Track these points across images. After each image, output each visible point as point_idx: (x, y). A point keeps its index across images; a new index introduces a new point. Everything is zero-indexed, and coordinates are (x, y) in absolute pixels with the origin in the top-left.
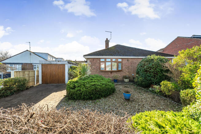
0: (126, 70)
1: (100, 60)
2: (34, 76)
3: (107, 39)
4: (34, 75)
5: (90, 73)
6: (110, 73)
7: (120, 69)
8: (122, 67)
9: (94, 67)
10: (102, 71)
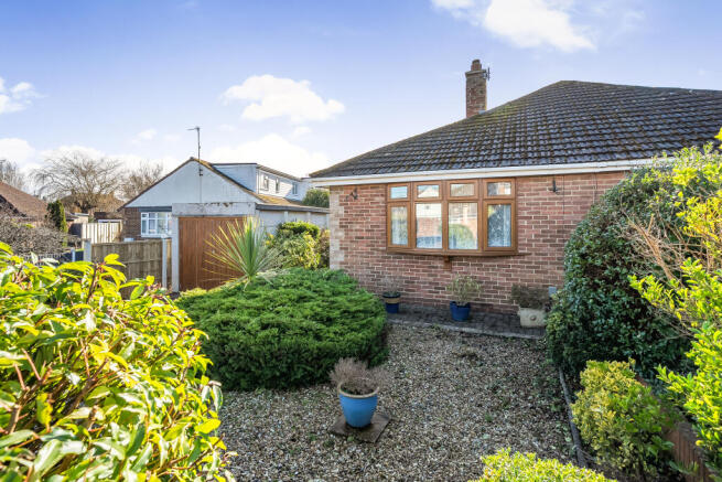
0: (548, 249)
1: (386, 195)
2: (160, 262)
3: (476, 64)
4: (161, 256)
5: (341, 258)
6: (439, 264)
7: (501, 242)
8: (515, 231)
9: (358, 227)
10: (400, 253)
